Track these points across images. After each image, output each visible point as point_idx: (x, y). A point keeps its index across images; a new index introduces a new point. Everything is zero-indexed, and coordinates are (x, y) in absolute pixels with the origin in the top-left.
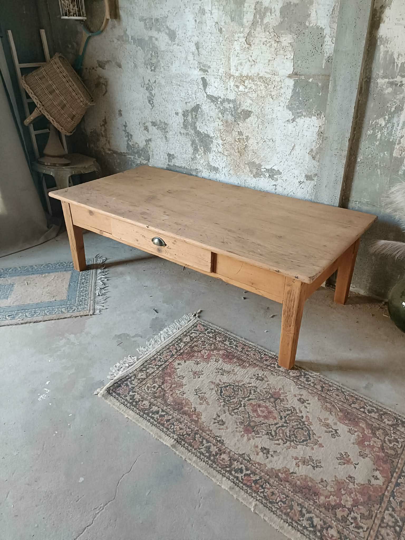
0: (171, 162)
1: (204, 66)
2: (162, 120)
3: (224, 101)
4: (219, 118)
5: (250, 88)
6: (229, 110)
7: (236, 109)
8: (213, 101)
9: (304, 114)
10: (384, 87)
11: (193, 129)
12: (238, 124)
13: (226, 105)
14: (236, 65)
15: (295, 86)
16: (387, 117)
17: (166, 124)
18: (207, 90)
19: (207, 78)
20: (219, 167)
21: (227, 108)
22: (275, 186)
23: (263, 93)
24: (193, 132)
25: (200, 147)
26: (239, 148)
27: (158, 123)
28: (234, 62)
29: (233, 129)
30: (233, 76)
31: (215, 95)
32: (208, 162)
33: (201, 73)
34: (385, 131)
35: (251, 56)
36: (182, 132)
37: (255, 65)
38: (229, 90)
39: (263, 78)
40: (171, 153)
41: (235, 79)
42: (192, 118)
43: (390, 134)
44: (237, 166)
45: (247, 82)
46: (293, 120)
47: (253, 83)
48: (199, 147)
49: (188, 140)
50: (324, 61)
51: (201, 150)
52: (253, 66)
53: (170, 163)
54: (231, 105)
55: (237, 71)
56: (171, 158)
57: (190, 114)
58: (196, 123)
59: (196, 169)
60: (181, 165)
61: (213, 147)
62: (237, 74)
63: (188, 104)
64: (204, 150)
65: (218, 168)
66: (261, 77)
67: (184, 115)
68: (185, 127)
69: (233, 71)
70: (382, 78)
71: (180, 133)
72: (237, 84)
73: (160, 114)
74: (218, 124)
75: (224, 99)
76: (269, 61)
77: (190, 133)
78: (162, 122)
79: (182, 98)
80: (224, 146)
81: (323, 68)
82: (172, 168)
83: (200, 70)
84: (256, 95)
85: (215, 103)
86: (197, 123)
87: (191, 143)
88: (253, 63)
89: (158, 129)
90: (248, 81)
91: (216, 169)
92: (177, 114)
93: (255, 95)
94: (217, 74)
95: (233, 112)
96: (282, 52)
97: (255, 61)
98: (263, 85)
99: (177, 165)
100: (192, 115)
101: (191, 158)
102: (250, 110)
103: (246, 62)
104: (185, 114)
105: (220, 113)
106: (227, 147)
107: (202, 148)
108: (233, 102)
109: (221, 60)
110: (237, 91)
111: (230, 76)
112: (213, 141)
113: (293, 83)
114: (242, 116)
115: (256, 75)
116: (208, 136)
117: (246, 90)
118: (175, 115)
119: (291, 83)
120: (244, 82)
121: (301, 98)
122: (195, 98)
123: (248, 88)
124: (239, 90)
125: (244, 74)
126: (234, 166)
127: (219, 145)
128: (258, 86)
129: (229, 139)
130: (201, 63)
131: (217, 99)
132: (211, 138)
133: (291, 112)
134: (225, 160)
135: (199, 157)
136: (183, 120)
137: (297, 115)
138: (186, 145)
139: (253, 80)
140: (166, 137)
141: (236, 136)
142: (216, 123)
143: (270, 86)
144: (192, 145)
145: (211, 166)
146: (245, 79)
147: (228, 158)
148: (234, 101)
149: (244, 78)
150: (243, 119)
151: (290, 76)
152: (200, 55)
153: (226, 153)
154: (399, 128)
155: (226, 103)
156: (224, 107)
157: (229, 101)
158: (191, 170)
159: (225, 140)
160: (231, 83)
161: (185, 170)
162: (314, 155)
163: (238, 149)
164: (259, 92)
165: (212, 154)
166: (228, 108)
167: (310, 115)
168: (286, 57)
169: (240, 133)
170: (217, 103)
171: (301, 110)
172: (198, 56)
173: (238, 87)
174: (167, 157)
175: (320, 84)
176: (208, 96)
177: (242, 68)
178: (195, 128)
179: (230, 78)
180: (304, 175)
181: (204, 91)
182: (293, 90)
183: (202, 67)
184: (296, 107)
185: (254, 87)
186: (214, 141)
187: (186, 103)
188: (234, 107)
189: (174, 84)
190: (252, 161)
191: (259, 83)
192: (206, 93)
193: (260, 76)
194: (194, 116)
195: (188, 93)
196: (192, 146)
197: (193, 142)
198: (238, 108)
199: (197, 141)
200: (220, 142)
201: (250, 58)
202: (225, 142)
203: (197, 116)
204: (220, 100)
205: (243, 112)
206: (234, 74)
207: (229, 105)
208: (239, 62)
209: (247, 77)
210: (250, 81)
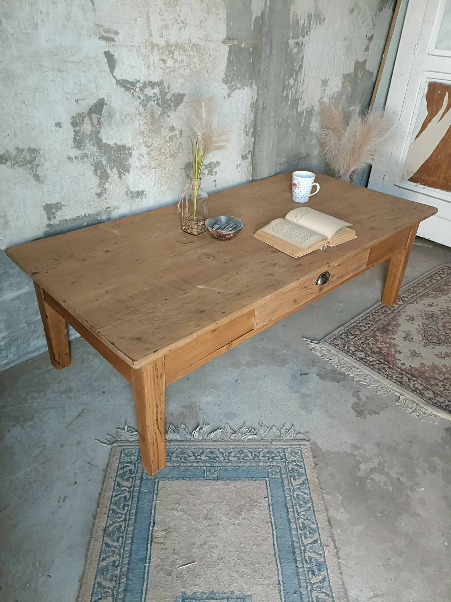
0: (55, 218)
1: (107, 31)
2: (21, 146)
3: (145, 85)
4: (140, 114)
5: (182, 61)
6: (153, 99)
7: (163, 93)
8: (127, 89)
9: (239, 86)
10: (293, 47)
11: (94, 145)
12: (168, 116)
13: (149, 91)
14: (160, 29)
15: (230, 53)
16: (294, 76)
17: (32, 151)
18: (116, 72)
19: (114, 51)
20: (144, 189)
21: (150, 96)
22: (214, 182)
23: (197, 66)
24: (95, 149)
25: (111, 169)
26: (172, 150)
27: (14, 153)
28: (156, 23)
29: (162, 126)
30: (157, 45)
31: (131, 79)
32: (127, 188)
33: (103, 43)
34: (293, 89)
35: (179, 15)
36: (72, 155)
37: (185, 28)
38: (152, 68)
39: (196, 46)
40: (54, 202)
41: (160, 51)
42: (92, 124)
43: (296, 92)
44: (170, 176)
45: (176, 53)
46: (229, 96)
47: (184, 54)
48: (108, 171)
49: (86, 165)
50: (253, 22)
51: (113, 174)
52: (183, 30)
53: (51, 222)
54: (157, 90)
55: (162, 37)
56: (53, 210)
57: (87, 120)
58: (99, 132)
59: (107, 208)
60: (76, 215)
61: (134, 162)
62: (162, 43)
63: (80, 101)
64: (119, 171)
65: (143, 191)
66: (194, 45)
67: (74, 124)
68: (78, 143)
69: (156, 39)
70: (292, 39)
71: (70, 159)
72: (164, 57)
73: (15, 135)
74: (140, 123)
75: (145, 82)
76: (201, 21)
77: (89, 153)
78: (23, 150)
79: (66, 93)
80: (151, 155)
81: (252, 30)
82: (58, 229)
83: (99, 38)
84: (189, 70)
85: (132, 91)
86: (102, 131)
87: (94, 168)
88: (182, 25)
89: (12, 167)
90: (178, 52)
91: (140, 194)
92: (58, 125)
93: (187, 71)
94: (131, 44)
95: (160, 101)
96: (214, 9)
97: (184, 21)
98: (196, 55)
99: (68, 218)
100: (91, 119)
101: (96, 194)
102: (182, 92)
103: (173, 25)
104: (76, 122)
105: (141, 106)
106: (155, 155)
107: (115, 170)
108: (158, 85)
109: (135, 20)
110: (164, 68)
111: (153, 46)
112: (133, 152)
113: (228, 49)
114: (172, 104)
115: (187, 42)
116: (124, 147)
117: (177, 65)
118: (54, 128)
119: (225, 50)
120: (173, 54)
121: (235, 68)
122: (94, 90)
123: (178, 63)
124: (167, 66)
125: (172, 41)
126: (166, 178)
127: (143, 157)
128: (191, 58)
129: (157, 141)
130: (101, 26)
131: (133, 84)
132: (129, 149)
133: (226, 86)
134: (154, 174)
135: (111, 188)
136: (74, 133)
137: (232, 89)
138: (83, 175)
139: (185, 50)
140: (36, 177)
141: (166, 134)
142: (137, 123)
143: (204, 57)
144: (95, 171)
145: (132, 192)
146: (174, 50)
147: (157, 170)
148: (160, 84)
149: (173, 48)
150: (174, 107)
151: (223, 42)
152: (98, 11)
153: (154, 164)
154: (301, 85)
155: (149, 88)
156: (146, 95)
157: (152, 85)
158: (99, 214)
159: (151, 146)
160: (155, 57)
161: (86, 219)
162: (248, 130)
163: (170, 152)
164: (192, 66)
165: (131, 175)
166: (152, 95)
167: (244, 85)
168: (219, 17)
169: (172, 129)
170: (135, 91)
171: (235, 82)
172: (94, 13)
173: (164, 61)
174: (44, 213)
175: (251, 49)
176: (118, 82)
177: (168, 32)
178: (99, 142)
179: (152, 49)
180: (240, 156)
181: (111, 75)
182: (228, 58)
183: (103, 34)
184: (230, 79)
185: (186, 59)
186: (135, 152)
187: (77, 101)
188: (161, 93)
189: (46, 69)
190: (188, 162)
191: (192, 53)
192: (115, 77)
193: (192, 43)
194: (95, 121)
195: (79, 83)
196: (97, 174)
197: (98, 167)
198: (166, 93)
199: (104, 162)
200: (144, 150)
201: (178, 18)
202: (151, 148)
203: (102, 120)
204: (138, 85)
205: (173, 99)
206: (159, 43)
207: (153, 91)
208: (163, 23)
209: (176, 45)
210: (181, 51)
